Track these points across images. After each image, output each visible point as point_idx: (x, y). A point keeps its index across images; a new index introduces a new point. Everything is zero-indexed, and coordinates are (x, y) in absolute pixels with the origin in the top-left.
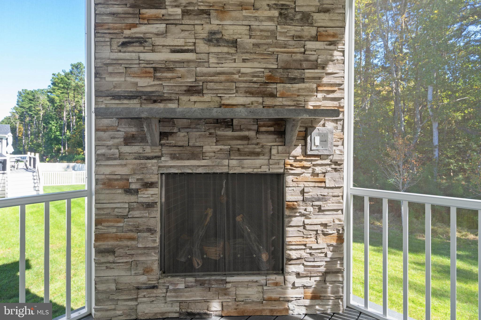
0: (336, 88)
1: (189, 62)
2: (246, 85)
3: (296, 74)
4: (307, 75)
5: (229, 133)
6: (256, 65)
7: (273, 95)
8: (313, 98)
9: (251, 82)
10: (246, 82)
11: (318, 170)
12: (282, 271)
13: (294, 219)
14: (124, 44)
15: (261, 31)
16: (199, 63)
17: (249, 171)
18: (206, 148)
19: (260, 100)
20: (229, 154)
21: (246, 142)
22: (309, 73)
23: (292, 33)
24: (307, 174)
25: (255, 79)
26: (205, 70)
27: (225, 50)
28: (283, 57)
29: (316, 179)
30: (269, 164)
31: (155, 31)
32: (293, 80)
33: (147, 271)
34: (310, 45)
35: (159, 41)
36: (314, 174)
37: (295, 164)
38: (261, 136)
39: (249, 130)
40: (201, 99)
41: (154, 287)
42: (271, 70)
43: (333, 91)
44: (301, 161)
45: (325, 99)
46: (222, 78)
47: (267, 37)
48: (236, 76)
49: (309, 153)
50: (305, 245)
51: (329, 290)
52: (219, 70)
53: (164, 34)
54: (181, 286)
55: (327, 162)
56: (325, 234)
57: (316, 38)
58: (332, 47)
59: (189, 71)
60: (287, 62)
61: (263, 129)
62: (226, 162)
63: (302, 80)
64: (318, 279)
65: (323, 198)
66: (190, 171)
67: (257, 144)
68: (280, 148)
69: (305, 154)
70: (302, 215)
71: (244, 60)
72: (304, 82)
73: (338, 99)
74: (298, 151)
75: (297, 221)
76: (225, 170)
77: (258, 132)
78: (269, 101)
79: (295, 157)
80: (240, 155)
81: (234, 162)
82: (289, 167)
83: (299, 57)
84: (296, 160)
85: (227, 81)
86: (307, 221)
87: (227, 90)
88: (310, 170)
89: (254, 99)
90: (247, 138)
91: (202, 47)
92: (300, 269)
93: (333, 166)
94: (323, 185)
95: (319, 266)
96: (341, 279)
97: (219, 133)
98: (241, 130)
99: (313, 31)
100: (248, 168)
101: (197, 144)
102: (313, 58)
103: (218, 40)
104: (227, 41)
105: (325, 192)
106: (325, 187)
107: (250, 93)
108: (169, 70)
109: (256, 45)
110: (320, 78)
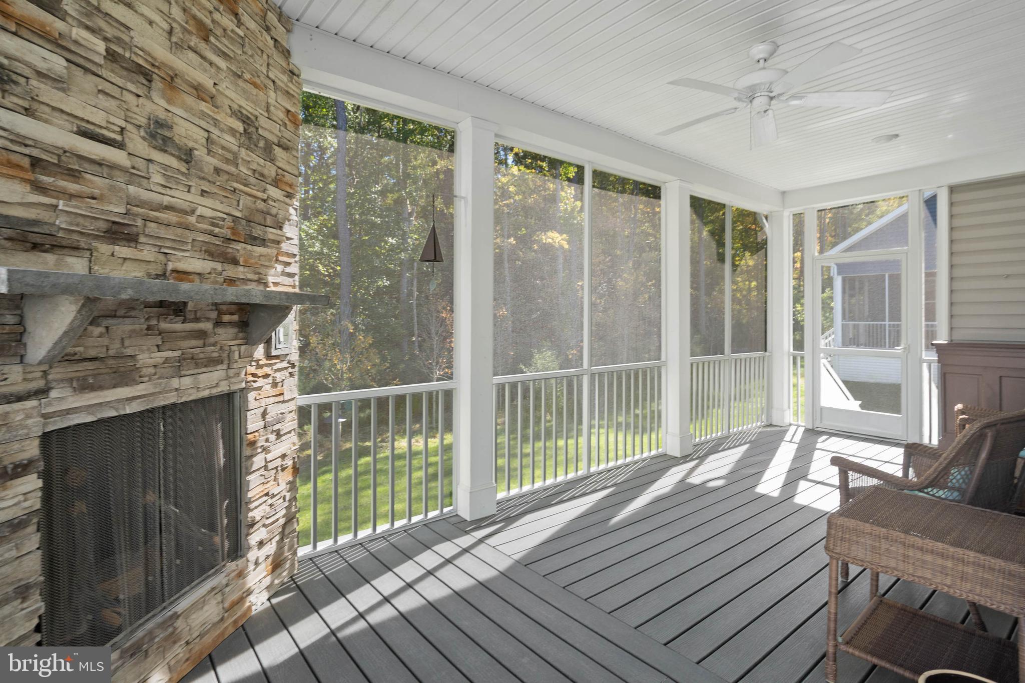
1: (113, 167)
2: (207, 238)
3: (258, 231)
4: (269, 236)
5: (178, 326)
6: (217, 204)
7: (235, 262)
8: (272, 271)
9: (211, 234)
10: (205, 232)
11: (278, 377)
13: (255, 459)
15: (223, 148)
16: (133, 176)
17: (205, 393)
18: (145, 360)
19: (220, 267)
20: (178, 367)
21: (202, 342)
22: (271, 233)
23: (254, 166)
24: (268, 385)
25: (217, 230)
26: (143, 194)
27: (173, 162)
28: (247, 201)
29: (276, 391)
30: (228, 378)
32: (255, 241)
34: (272, 191)
35: (50, 95)
36: (274, 384)
37: (257, 373)
38: (220, 330)
39: (208, 319)
40: (137, 254)
42: (234, 219)
44: (263, 366)
45: (283, 273)
46: (172, 217)
47: (229, 161)
48: (192, 219)
49: (274, 353)
50: (267, 494)
52: (166, 200)
53: (63, 83)
55: (285, 364)
56: (283, 470)
57: (276, 183)
58: (287, 200)
59: (112, 188)
60: (251, 210)
61: (226, 318)
62: (175, 383)
63: (264, 243)
65: (282, 418)
66: (113, 413)
67: (214, 345)
68: (243, 348)
69: (269, 356)
70: (264, 449)
71: (203, 193)
72: (264, 245)
74: (259, 352)
75: (259, 461)
76: (171, 399)
77: (218, 323)
78: (231, 271)
79: (257, 361)
80: (197, 365)
81: (187, 381)
82: (251, 378)
83: (262, 205)
84: (258, 367)
85: (180, 225)
86: (268, 457)
87: (179, 243)
88: (270, 380)
89: (213, 265)
90: (202, 335)
91: (138, 143)
93: (290, 370)
94: (281, 398)
95: (278, 519)
97: (164, 325)
98: (196, 320)
99: (273, 171)
100: (203, 388)
101: (129, 352)
102: (274, 211)
103: (166, 139)
104: (179, 149)
105: (282, 408)
106: (283, 402)
107: (211, 254)
108: (72, 174)
109: (216, 170)
110: (278, 243)
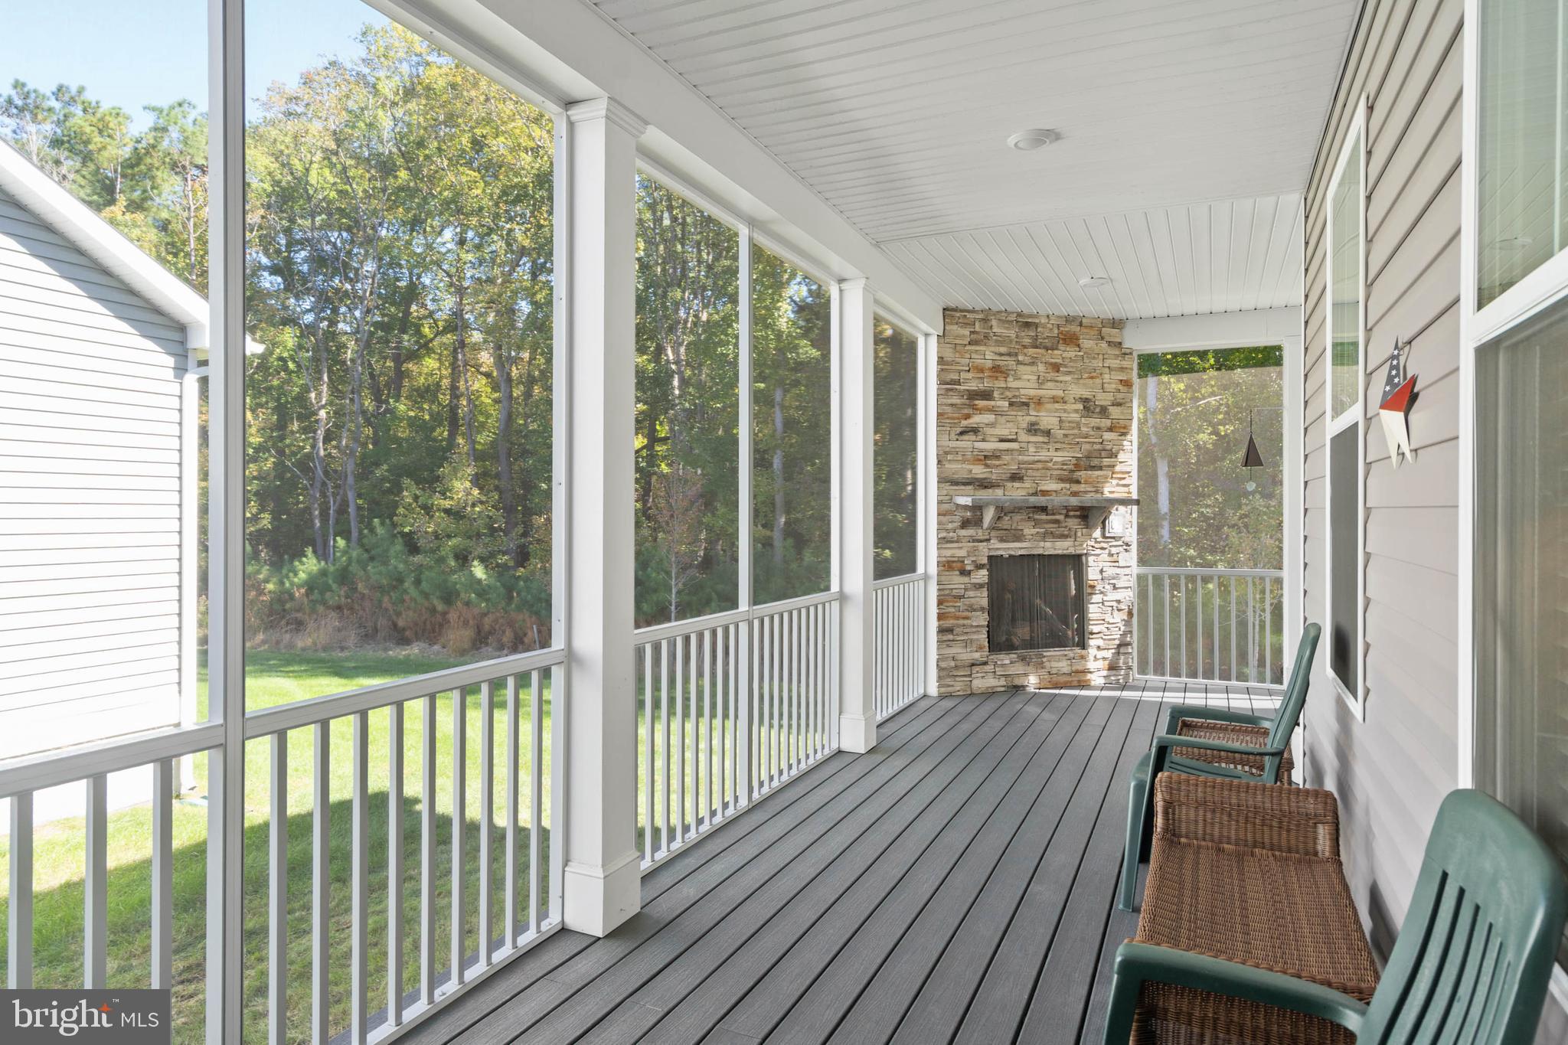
0: (1126, 476)
1: (1012, 450)
2: (1059, 472)
3: (1095, 462)
4: (1105, 464)
5: (1044, 517)
6: (1066, 454)
7: (1078, 482)
8: (1107, 485)
9: (1062, 469)
10: (1058, 469)
11: (1114, 550)
12: (1083, 645)
13: (1094, 596)
14: (962, 433)
15: (1069, 422)
16: (1022, 451)
17: (1060, 552)
18: (1027, 531)
19: (1068, 486)
20: (1044, 537)
21: (1057, 526)
22: (1106, 461)
23: (1093, 425)
24: (1104, 556)
25: (1065, 467)
26: (1026, 458)
27: (1041, 439)
28: (1087, 447)
29: (1111, 559)
30: (1075, 546)
31: (986, 421)
32: (1093, 468)
33: (980, 648)
34: (1107, 436)
35: (989, 431)
36: (1111, 555)
37: (1097, 545)
38: (1068, 520)
39: (1060, 514)
40: (1023, 485)
41: (985, 663)
42: (1078, 458)
43: (1124, 478)
44: (1100, 542)
45: (1118, 485)
46: (1040, 466)
47: (1073, 428)
48: (1050, 465)
49: (1107, 535)
50: (1104, 620)
51: (1121, 661)
52: (1036, 458)
53: (992, 425)
54: (1007, 662)
55: (1120, 543)
56: (1119, 610)
57: (1111, 429)
58: (1123, 438)
59: (1012, 459)
60: (1090, 452)
61: (1072, 513)
62: (1042, 544)
63: (1100, 468)
64: (1113, 651)
65: (1116, 577)
66: (1014, 553)
67: (1066, 527)
68: (1084, 530)
69: (1104, 536)
70: (1102, 593)
71: (1057, 450)
72: (1101, 470)
73: (1128, 485)
74: (1097, 533)
75: (1096, 598)
76: (1040, 551)
77: (1067, 516)
78: (1075, 488)
79: (1095, 539)
80: (1053, 537)
81: (1048, 544)
82: (1091, 548)
83: (1098, 447)
84: (1096, 542)
85: (1043, 468)
86: (1105, 598)
87: (1043, 477)
88: (1107, 551)
89: (1063, 485)
90: (1057, 522)
91: (1023, 437)
92: (1100, 642)
93: (1125, 547)
94: (1117, 564)
95: (1114, 639)
96: (1130, 651)
97: (1036, 517)
98: (1053, 514)
99: (1108, 423)
100: (1059, 549)
101: (1020, 528)
102: (1109, 447)
103: (1036, 430)
104: (1043, 432)
105: (1118, 571)
106: (1118, 567)
107: (1062, 480)
108: (998, 457)
109: (1066, 436)
110: (1114, 466)
